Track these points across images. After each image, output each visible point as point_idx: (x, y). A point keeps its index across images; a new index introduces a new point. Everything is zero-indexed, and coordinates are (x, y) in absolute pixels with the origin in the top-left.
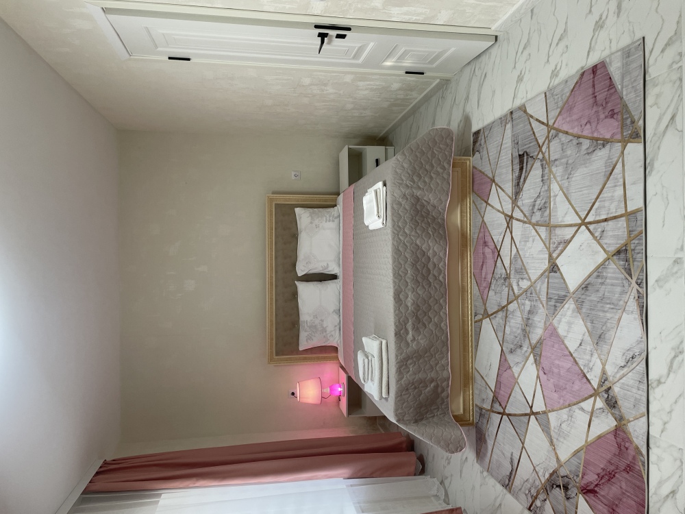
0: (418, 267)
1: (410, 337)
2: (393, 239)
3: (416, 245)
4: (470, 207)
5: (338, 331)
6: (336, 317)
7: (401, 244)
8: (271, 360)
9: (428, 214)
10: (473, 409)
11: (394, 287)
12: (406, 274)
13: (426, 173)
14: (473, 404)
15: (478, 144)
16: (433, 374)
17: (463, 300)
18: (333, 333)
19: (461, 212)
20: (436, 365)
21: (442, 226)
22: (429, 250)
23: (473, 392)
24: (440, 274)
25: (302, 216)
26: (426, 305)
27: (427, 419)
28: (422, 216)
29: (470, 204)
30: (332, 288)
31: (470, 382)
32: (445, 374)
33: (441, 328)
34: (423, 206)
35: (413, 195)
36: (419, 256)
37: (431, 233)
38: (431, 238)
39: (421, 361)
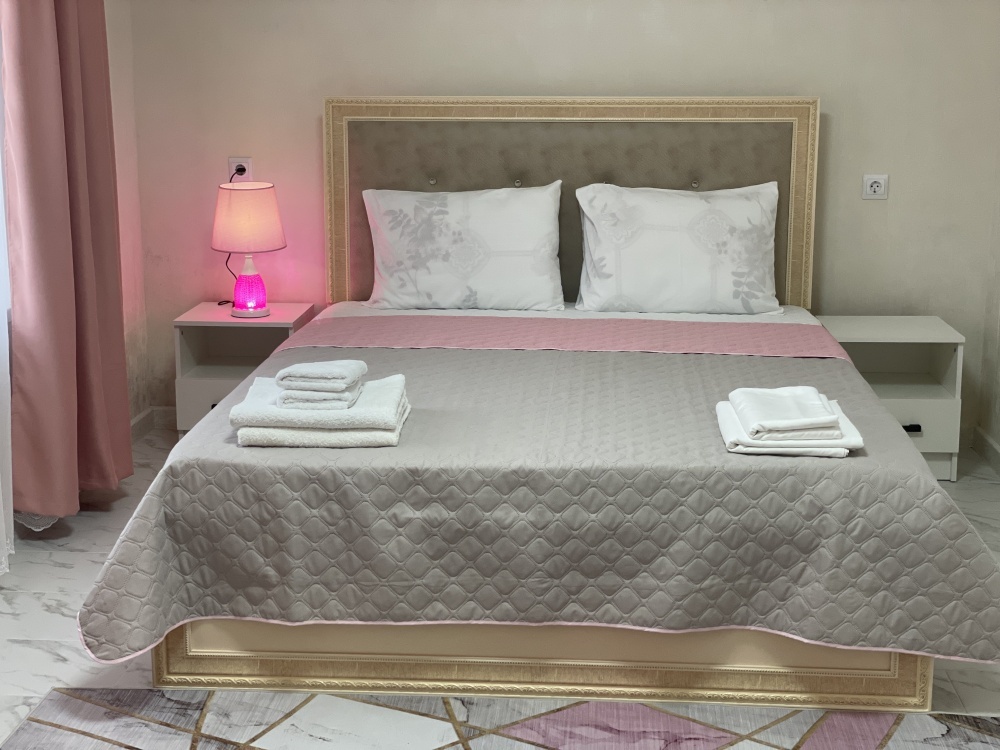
0: (606, 544)
1: (406, 512)
2: (691, 473)
3: (672, 540)
4: (780, 701)
5: (414, 301)
6: (455, 296)
7: (674, 497)
8: (337, 109)
9: (761, 579)
10: (200, 683)
11: (551, 472)
12: (587, 508)
13: (888, 575)
14: (215, 684)
15: (971, 733)
16: (299, 573)
17: (510, 668)
18: (410, 288)
19: (764, 675)
20: (327, 585)
21: (727, 615)
22: (654, 575)
23: (246, 685)
24: (584, 604)
25: (755, 204)
26: (496, 563)
27: (177, 554)
28: (757, 559)
29: (789, 701)
30: (541, 288)
31: (277, 680)
32: (300, 608)
33: (430, 601)
34: (787, 563)
35: (820, 535)
36: (639, 547)
37: (707, 583)
38: (691, 584)
39: (338, 540)
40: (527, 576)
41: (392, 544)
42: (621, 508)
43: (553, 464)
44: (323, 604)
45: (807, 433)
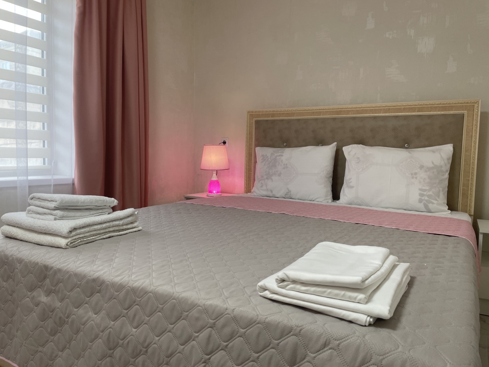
6: (282, 192)
8: (251, 115)
18: (264, 187)
25: (437, 155)
30: (321, 191)
41: (30, 317)
42: (153, 329)
44: (5, 347)
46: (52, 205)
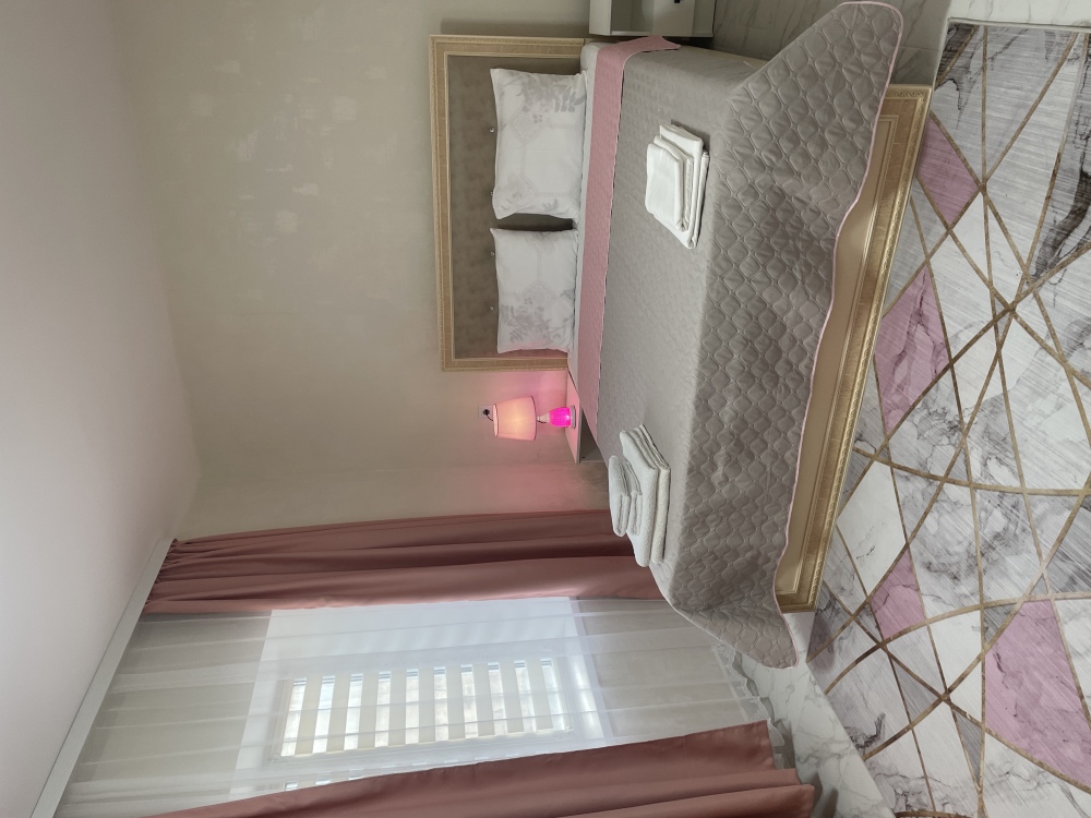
0: (758, 347)
1: (718, 476)
2: (711, 286)
3: (761, 300)
4: (899, 213)
5: (569, 330)
6: (567, 304)
7: (728, 299)
8: (447, 365)
9: (799, 229)
10: (816, 587)
11: (699, 384)
12: (729, 360)
14: (818, 579)
15: (960, 62)
16: (753, 539)
17: (838, 405)
18: (560, 332)
19: (876, 224)
20: (762, 522)
21: (825, 257)
22: (786, 312)
23: (822, 563)
24: (800, 360)
25: (507, 88)
26: (761, 420)
27: (730, 602)
28: (785, 236)
29: (901, 205)
30: (563, 247)
31: (822, 545)
32: (777, 538)
33: (783, 461)
34: (790, 211)
35: (771, 188)
36: (763, 323)
37: (798, 276)
38: (797, 289)
39: (733, 516)
40: (775, 401)
41: (740, 485)
42: (732, 336)
43: (694, 382)
44: (775, 525)
45: (687, 187)
46: (626, 499)
